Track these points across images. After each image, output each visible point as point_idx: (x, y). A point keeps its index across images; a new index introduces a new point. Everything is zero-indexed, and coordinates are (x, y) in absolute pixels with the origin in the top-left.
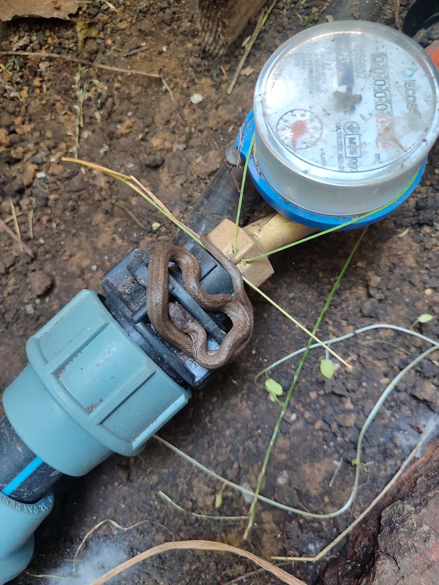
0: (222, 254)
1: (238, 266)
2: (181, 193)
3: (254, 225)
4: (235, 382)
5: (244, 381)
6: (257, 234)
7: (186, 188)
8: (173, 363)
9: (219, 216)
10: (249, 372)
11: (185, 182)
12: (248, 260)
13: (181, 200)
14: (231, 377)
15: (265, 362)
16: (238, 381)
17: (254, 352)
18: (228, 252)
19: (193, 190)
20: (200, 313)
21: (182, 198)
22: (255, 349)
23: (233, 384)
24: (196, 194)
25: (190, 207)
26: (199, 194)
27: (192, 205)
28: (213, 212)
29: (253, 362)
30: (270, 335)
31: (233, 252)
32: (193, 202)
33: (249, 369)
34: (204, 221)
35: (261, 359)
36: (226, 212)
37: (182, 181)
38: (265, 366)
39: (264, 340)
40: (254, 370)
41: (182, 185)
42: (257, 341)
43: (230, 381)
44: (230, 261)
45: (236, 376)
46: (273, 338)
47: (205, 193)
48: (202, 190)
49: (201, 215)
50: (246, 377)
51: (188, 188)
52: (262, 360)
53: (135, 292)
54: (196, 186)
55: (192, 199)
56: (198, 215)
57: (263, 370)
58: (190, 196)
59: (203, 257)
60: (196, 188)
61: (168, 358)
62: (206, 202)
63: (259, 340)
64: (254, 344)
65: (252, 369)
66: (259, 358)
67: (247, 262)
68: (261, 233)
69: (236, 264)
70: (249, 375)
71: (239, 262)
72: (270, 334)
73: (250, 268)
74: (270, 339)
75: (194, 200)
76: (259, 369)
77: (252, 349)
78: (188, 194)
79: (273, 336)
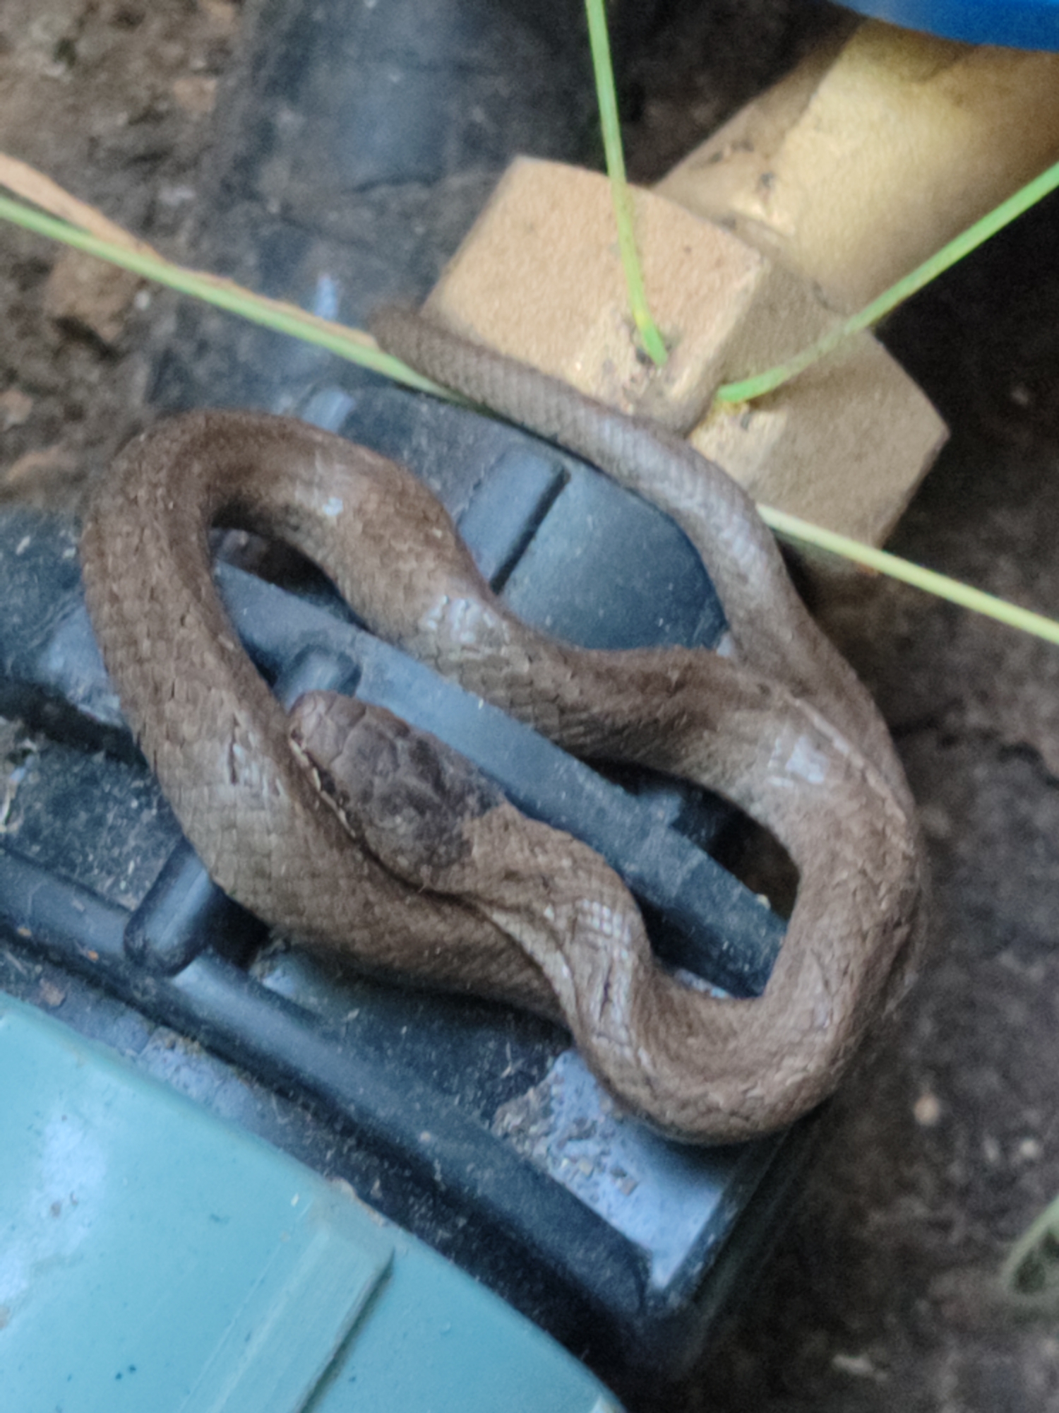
0: (569, 391)
1: (706, 441)
2: (74, 109)
3: (716, 158)
4: (857, 1365)
5: (924, 1344)
6: (755, 209)
7: (102, 61)
8: (488, 1174)
9: (415, 193)
10: (942, 1266)
11: (81, 23)
12: (761, 384)
13: (90, 157)
14: (816, 1342)
15: (1030, 1164)
16: (881, 1352)
17: (927, 1110)
18: (608, 368)
19: (156, 61)
20: (576, 791)
21: (94, 142)
22: (926, 1085)
23: (845, 1382)
24: (183, 89)
25: (176, 195)
26: (211, 84)
27: (181, 170)
28: (363, 170)
29: (946, 1188)
30: (1007, 959)
31: (644, 359)
32: (184, 153)
33: (932, 1241)
34: (320, 251)
35: (991, 1151)
36: (452, 148)
37: (63, 23)
38: (1038, 1190)
39: (970, 1005)
40: (968, 1241)
41: (65, 50)
42: (926, 1027)
43: (822, 1365)
44: (640, 422)
45: (856, 1324)
46: (1036, 972)
47: (259, 61)
48: (220, 47)
49: (286, 214)
50: (923, 1306)
51: (111, 60)
52: (1006, 1150)
53: (61, 806)
54: (170, 35)
55: (165, 131)
56: (254, 225)
57: (1031, 1220)
58: (148, 116)
59: (452, 444)
60: (173, 51)
61: (451, 1148)
62: (287, 119)
63: (938, 1016)
64: (912, 1051)
65: (956, 1236)
66: (975, 1143)
67: (756, 404)
68: (779, 191)
69: (686, 432)
70: (945, 1284)
71: (701, 415)
72: (1006, 944)
73: (788, 436)
74: (1017, 987)
75: (184, 139)
76: (1003, 1224)
77: (904, 1093)
78: (131, 101)
79: (1026, 959)
